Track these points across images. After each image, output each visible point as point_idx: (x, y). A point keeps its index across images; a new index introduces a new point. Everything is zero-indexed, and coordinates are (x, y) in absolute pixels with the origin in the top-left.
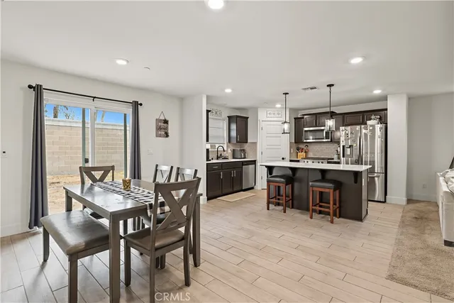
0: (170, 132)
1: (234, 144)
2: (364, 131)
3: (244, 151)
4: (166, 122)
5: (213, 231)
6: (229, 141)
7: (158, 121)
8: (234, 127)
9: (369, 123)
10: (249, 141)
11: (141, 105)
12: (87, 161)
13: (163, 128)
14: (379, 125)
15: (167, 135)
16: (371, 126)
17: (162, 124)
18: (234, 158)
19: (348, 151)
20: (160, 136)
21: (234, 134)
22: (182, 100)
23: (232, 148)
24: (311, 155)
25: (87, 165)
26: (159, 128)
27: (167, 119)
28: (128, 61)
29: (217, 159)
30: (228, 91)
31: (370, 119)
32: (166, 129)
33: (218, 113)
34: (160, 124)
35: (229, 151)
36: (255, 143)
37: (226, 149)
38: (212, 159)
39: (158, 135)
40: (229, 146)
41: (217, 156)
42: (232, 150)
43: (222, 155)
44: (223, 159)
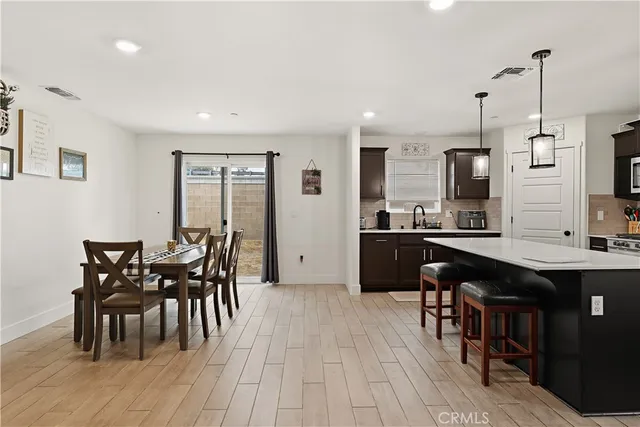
0: (323, 187)
1: (453, 201)
3: (483, 215)
4: (317, 173)
6: (447, 197)
7: (306, 172)
8: (452, 169)
10: (491, 196)
11: (278, 154)
12: (225, 223)
13: (312, 182)
15: (318, 191)
17: (311, 177)
18: (460, 228)
20: (308, 192)
21: (452, 182)
22: (343, 139)
23: (456, 209)
26: (306, 183)
27: (318, 169)
28: (209, 113)
29: (414, 228)
32: (319, 182)
33: (421, 149)
34: (307, 177)
35: (448, 214)
36: (499, 199)
37: (440, 211)
38: (402, 227)
39: (305, 192)
40: (448, 207)
41: (414, 223)
42: (455, 212)
43: (424, 220)
44: (429, 228)
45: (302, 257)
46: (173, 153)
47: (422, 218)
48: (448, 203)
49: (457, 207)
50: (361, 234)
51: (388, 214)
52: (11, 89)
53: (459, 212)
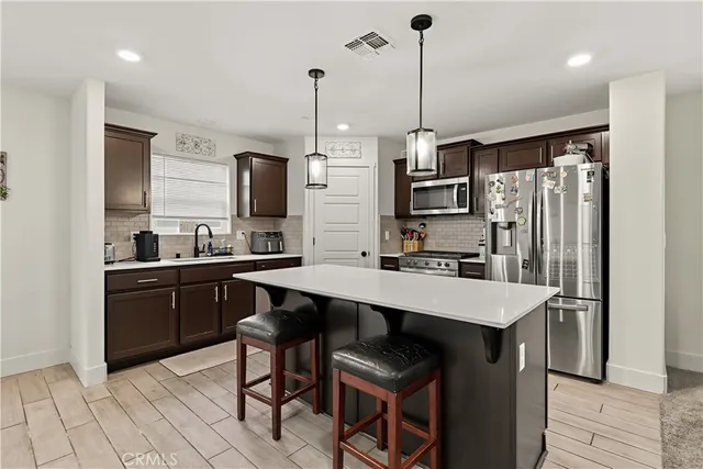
1: (248, 219)
2: (547, 184)
3: (278, 235)
6: (239, 214)
9: (560, 161)
10: (288, 214)
14: (588, 165)
16: (566, 168)
18: (252, 253)
19: (504, 237)
23: (249, 229)
24: (431, 245)
29: (197, 256)
31: (564, 153)
33: (204, 146)
35: (239, 236)
36: (300, 218)
37: (229, 232)
38: (178, 256)
40: (239, 225)
41: (196, 249)
42: (249, 234)
43: (210, 245)
44: (216, 255)
47: (206, 242)
48: (239, 221)
49: (249, 227)
50: (107, 273)
51: (157, 236)
53: (253, 233)
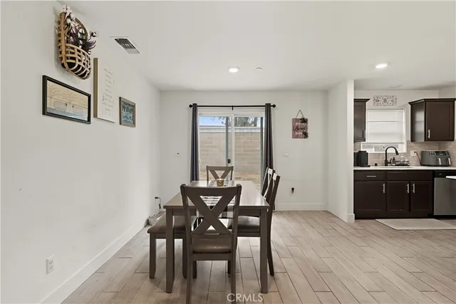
0: (309, 131)
1: (421, 143)
3: (446, 155)
4: (304, 121)
5: (324, 259)
6: (413, 140)
7: (295, 120)
8: (420, 116)
11: (274, 106)
12: (229, 161)
13: (301, 128)
15: (306, 135)
17: (300, 124)
18: (422, 165)
20: (297, 137)
21: (420, 128)
22: (326, 93)
23: (420, 150)
25: (230, 165)
26: (296, 129)
27: (306, 117)
28: (238, 68)
29: (386, 165)
30: (381, 66)
32: (306, 128)
33: (389, 101)
34: (297, 124)
35: (412, 154)
37: (405, 151)
38: (376, 165)
39: (295, 136)
40: (412, 147)
41: (386, 160)
42: (419, 153)
43: (394, 159)
44: (398, 165)
45: (293, 189)
46: (191, 106)
48: (412, 144)
49: (419, 148)
50: (355, 171)
51: (367, 154)
52: (92, 35)
53: (422, 153)
